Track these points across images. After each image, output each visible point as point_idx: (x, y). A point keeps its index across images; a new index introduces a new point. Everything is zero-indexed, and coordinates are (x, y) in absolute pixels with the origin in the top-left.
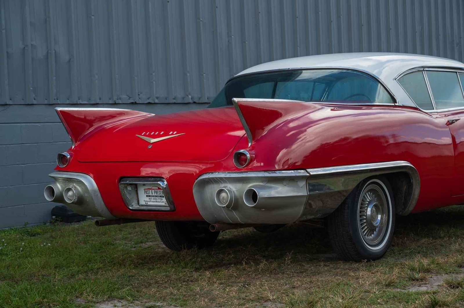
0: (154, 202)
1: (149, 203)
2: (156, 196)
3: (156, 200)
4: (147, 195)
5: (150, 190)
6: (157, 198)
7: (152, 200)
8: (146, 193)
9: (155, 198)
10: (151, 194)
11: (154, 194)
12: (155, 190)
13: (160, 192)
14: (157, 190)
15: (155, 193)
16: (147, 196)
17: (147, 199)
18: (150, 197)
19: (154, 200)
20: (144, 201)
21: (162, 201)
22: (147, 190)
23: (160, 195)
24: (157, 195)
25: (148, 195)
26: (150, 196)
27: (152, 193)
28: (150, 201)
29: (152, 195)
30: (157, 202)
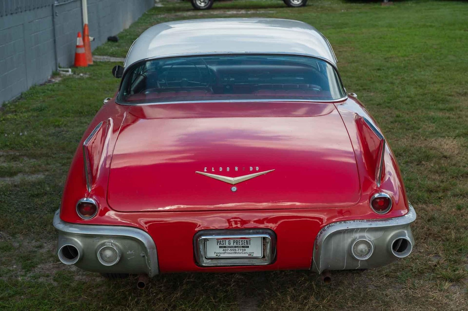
0: (231, 253)
1: (222, 255)
2: (235, 247)
3: (234, 251)
4: (220, 245)
5: (227, 241)
6: (237, 249)
7: (229, 252)
8: (219, 244)
9: (234, 249)
10: (227, 245)
11: (232, 245)
12: (235, 240)
13: (243, 242)
14: (238, 240)
15: (235, 244)
16: (220, 247)
17: (221, 250)
18: (225, 249)
19: (232, 252)
20: (215, 253)
21: (245, 252)
22: (221, 240)
23: (243, 245)
24: (237, 245)
25: (222, 245)
26: (225, 247)
27: (229, 244)
28: (225, 253)
29: (229, 245)
30: (236, 253)
